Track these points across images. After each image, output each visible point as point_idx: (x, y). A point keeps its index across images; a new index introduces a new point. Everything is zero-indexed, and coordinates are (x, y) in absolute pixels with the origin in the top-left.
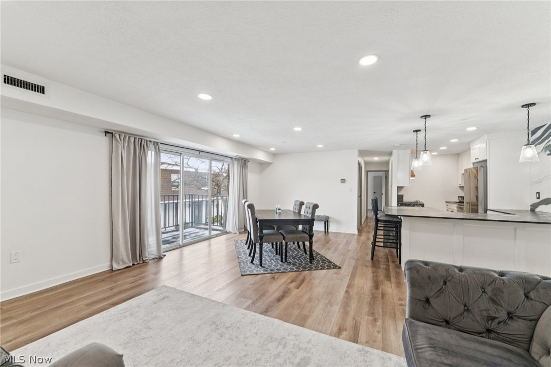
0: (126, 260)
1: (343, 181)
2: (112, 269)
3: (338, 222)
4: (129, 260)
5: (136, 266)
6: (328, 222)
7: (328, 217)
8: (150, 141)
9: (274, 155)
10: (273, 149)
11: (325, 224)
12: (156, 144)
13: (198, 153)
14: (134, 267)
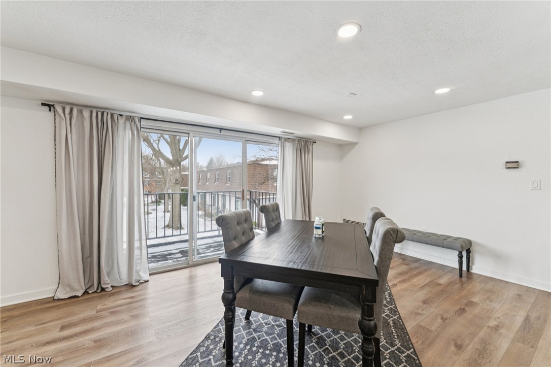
0: (76, 286)
1: (513, 165)
2: (54, 297)
3: (497, 257)
4: (81, 286)
5: (89, 296)
6: (468, 252)
7: (470, 242)
8: (121, 115)
9: (360, 129)
10: (348, 117)
11: (461, 257)
12: (130, 119)
13: (217, 131)
14: (86, 297)
